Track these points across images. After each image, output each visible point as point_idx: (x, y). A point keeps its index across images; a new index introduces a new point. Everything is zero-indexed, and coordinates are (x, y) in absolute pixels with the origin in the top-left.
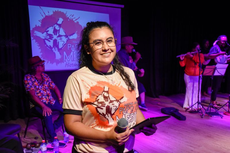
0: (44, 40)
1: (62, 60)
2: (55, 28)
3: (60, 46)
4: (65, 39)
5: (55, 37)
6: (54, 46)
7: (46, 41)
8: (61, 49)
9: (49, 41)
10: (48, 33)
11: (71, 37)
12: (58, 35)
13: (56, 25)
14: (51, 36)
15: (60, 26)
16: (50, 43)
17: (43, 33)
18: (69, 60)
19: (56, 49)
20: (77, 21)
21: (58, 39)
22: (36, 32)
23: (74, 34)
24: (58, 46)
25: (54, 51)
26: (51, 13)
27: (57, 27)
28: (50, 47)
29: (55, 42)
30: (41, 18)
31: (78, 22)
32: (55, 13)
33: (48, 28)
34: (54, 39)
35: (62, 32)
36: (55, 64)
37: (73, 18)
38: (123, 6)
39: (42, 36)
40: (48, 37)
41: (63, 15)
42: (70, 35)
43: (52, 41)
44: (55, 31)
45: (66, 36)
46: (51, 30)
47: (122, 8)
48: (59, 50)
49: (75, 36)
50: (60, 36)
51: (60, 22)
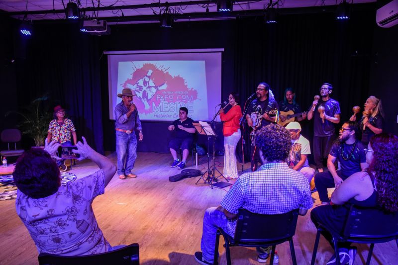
0: (134, 91)
1: (150, 111)
2: (144, 80)
3: (150, 97)
4: (154, 90)
5: (145, 88)
6: (143, 97)
7: (136, 92)
8: (150, 99)
9: (139, 92)
10: (139, 85)
11: (160, 88)
12: (147, 86)
13: (145, 77)
14: (141, 88)
15: (149, 77)
16: (140, 95)
17: (134, 85)
18: (157, 110)
19: (145, 99)
20: (167, 71)
21: (148, 90)
22: (128, 85)
23: (163, 84)
24: (147, 97)
25: (143, 102)
26: (142, 66)
27: (147, 79)
28: (140, 98)
29: (145, 93)
30: (133, 72)
31: (167, 73)
32: (145, 66)
33: (138, 80)
34: (143, 90)
35: (151, 84)
36: (144, 113)
37: (162, 68)
40: (138, 88)
41: (152, 67)
42: (159, 86)
43: (141, 92)
44: (145, 83)
45: (156, 87)
46: (141, 82)
47: (222, 52)
48: (148, 100)
49: (164, 87)
50: (149, 87)
51: (149, 74)
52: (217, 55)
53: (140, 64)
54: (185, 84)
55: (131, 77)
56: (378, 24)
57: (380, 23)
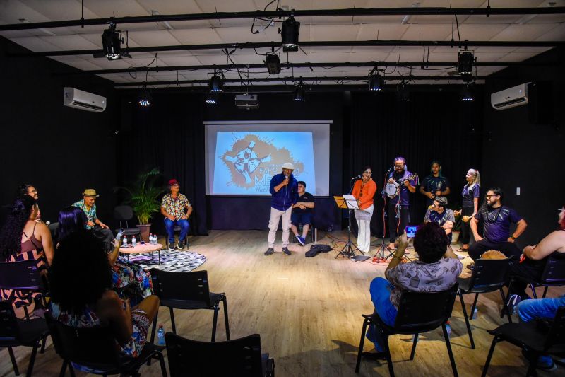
0: (235, 164)
1: (252, 185)
2: (246, 152)
3: (251, 170)
4: (256, 163)
5: (246, 161)
6: (244, 170)
7: (237, 165)
8: (252, 173)
9: (240, 165)
10: (239, 157)
11: (264, 161)
12: (249, 158)
13: (247, 149)
14: (242, 160)
15: (251, 149)
16: (241, 167)
17: (234, 157)
19: (247, 173)
21: (249, 163)
22: (227, 157)
23: (267, 156)
24: (248, 170)
25: (244, 175)
26: (243, 137)
27: (249, 151)
28: (241, 171)
29: (246, 165)
30: (233, 143)
31: (272, 144)
32: (247, 137)
33: (239, 152)
34: (244, 163)
35: (254, 156)
36: (245, 188)
37: (266, 140)
38: (331, 122)
39: (233, 160)
40: (239, 161)
41: (255, 138)
42: (263, 158)
43: (242, 165)
44: (247, 155)
45: (258, 159)
46: (242, 154)
47: (330, 124)
48: (250, 174)
49: (268, 159)
50: (251, 159)
51: (251, 146)
52: (324, 127)
53: (241, 136)
54: (291, 157)
55: (231, 149)
56: (495, 108)
57: (496, 105)
